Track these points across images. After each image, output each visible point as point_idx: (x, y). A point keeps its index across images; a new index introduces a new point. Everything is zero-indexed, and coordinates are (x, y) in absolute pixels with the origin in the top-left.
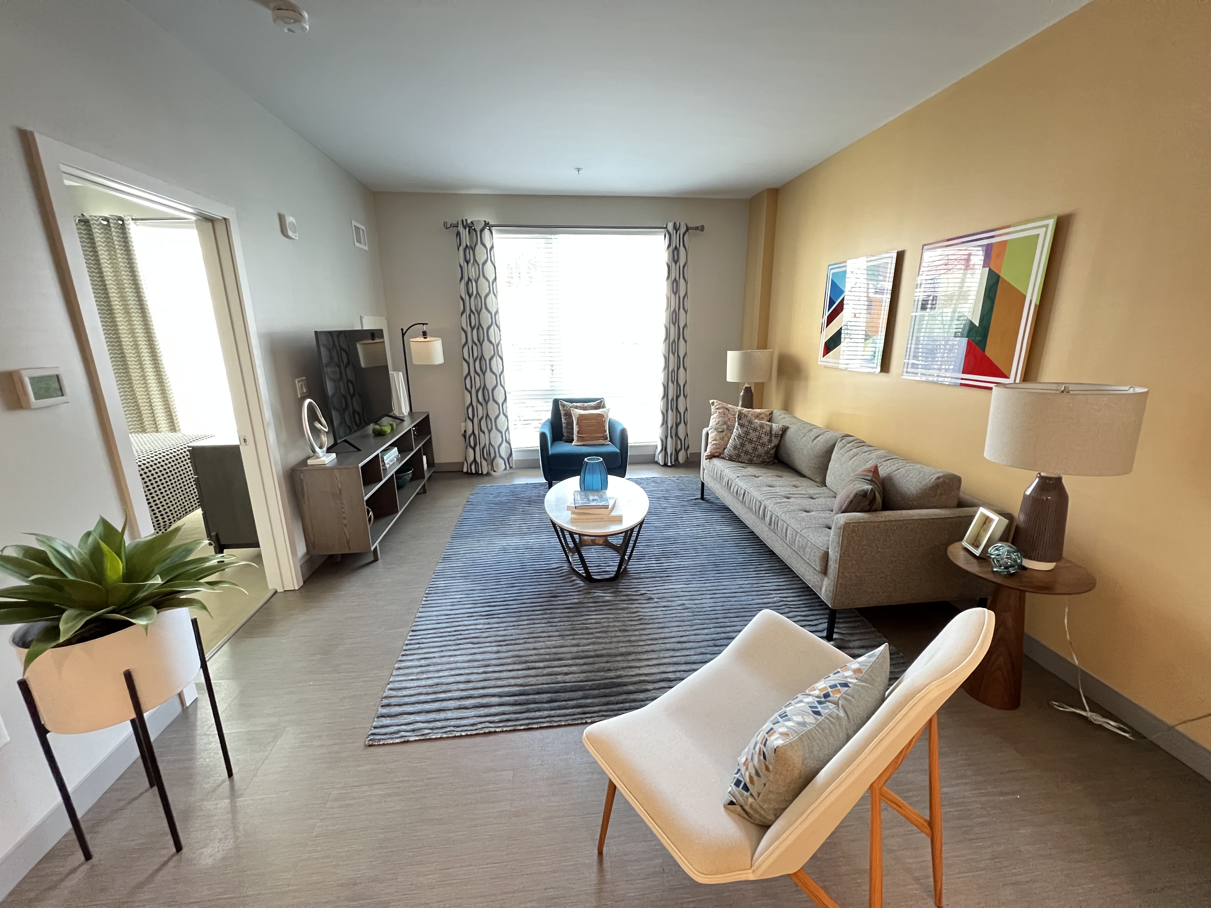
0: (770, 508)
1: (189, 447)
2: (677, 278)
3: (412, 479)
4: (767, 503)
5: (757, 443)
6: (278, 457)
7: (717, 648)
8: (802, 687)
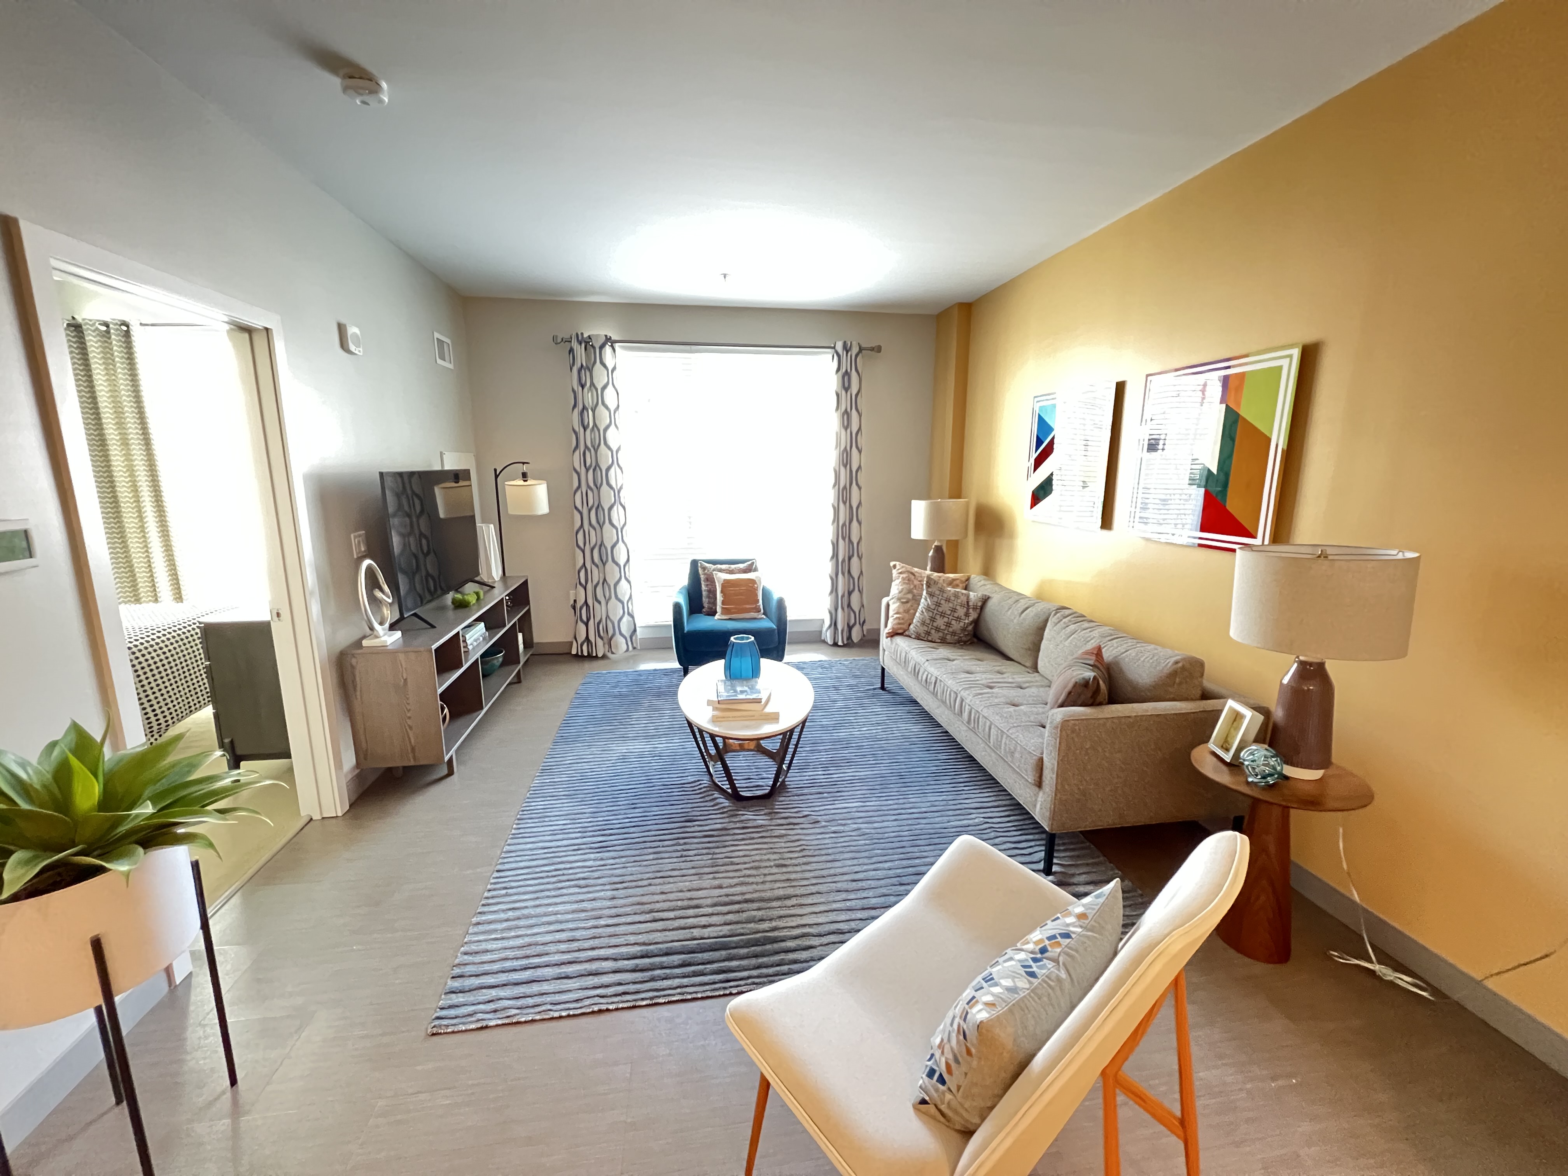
0: (968, 701)
1: (200, 623)
2: (849, 410)
3: (503, 665)
4: (964, 694)
5: (951, 617)
6: (323, 637)
7: (903, 888)
8: (1012, 940)
